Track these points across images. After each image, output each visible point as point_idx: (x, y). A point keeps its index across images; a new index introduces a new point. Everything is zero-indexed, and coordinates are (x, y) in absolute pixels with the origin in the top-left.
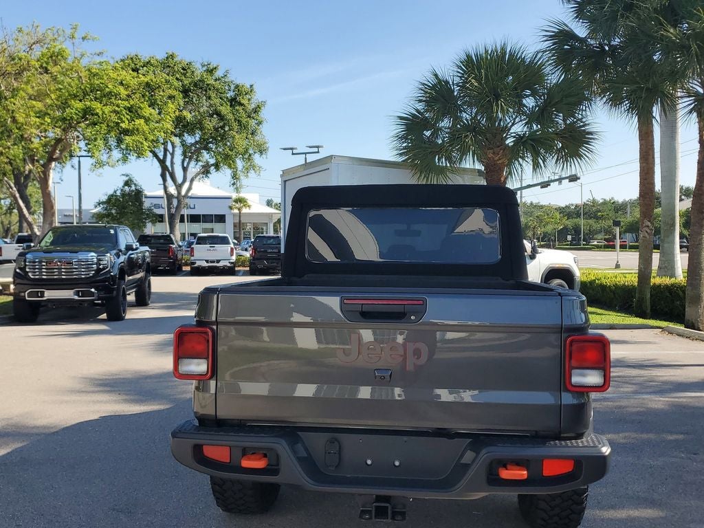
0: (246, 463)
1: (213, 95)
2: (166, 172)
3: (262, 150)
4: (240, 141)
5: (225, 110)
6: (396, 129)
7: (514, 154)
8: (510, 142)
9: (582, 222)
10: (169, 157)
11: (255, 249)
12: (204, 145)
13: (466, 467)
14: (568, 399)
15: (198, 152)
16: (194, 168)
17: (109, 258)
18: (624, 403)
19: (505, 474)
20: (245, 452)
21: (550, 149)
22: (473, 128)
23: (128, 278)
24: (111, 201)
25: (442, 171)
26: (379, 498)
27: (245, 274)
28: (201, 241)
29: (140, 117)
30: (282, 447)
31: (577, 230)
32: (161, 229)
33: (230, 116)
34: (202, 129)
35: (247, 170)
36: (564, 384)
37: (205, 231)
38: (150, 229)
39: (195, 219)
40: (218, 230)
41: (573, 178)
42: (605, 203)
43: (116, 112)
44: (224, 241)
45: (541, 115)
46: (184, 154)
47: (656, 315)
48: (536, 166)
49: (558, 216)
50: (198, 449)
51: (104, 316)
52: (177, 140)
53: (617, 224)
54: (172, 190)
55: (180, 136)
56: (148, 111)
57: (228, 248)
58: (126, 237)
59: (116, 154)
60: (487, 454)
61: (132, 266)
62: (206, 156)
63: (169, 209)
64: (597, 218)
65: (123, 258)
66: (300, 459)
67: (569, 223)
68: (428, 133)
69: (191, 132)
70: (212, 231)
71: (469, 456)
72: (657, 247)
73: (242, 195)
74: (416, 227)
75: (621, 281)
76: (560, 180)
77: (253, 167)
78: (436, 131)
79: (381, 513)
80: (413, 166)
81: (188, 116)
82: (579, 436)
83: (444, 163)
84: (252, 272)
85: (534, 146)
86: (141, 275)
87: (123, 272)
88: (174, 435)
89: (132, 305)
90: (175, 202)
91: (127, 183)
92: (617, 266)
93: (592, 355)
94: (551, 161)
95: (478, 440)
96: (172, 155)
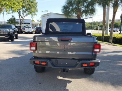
0: (42, 64)
1: (28, 1)
2: (20, 15)
3: (37, 11)
4: (33, 9)
5: (30, 4)
6: (62, 8)
7: (82, 13)
8: (82, 11)
9: (92, 25)
10: (20, 12)
11: (36, 29)
12: (26, 10)
13: (78, 64)
14: (94, 54)
15: (25, 11)
16: (25, 14)
17: (11, 30)
18: (100, 55)
19: (84, 65)
20: (42, 62)
21: (88, 13)
22: (76, 8)
23: (14, 34)
24: (10, 20)
25: (70, 16)
26: (64, 69)
27: (34, 33)
28: (26, 27)
29: (15, 5)
30: (48, 61)
31: (91, 27)
32: (19, 25)
33: (31, 5)
34: (26, 7)
35: (34, 15)
36: (93, 51)
37: (27, 26)
38: (17, 25)
39: (25, 23)
40: (29, 26)
41: (91, 18)
42: (96, 22)
43: (11, 4)
44: (30, 28)
45: (87, 7)
46: (23, 11)
47: (105, 41)
48: (86, 15)
49: (88, 24)
50: (34, 62)
51: (10, 40)
52: (21, 9)
53: (98, 26)
54: (21, 18)
55: (22, 8)
56: (17, 4)
57: (31, 29)
58: (13, 27)
59: (11, 12)
60: (81, 62)
61: (15, 32)
62: (27, 12)
63: (20, 21)
64: (95, 25)
65: (13, 30)
66: (51, 63)
67: (90, 25)
68: (68, 9)
69: (24, 8)
70: (28, 26)
71: (78, 62)
72: (105, 30)
73: (33, 19)
74: (67, 26)
75: (99, 35)
76: (89, 18)
77: (36, 14)
78: (69, 9)
79: (64, 71)
80: (65, 15)
81: (24, 5)
82: (95, 59)
83: (70, 14)
84: (36, 33)
85: (86, 12)
86: (16, 33)
87: (13, 33)
88: (30, 59)
89: (15, 39)
90: (21, 20)
91: (13, 17)
92: (98, 33)
93: (98, 47)
94: (89, 15)
95: (79, 60)
96: (21, 12)
